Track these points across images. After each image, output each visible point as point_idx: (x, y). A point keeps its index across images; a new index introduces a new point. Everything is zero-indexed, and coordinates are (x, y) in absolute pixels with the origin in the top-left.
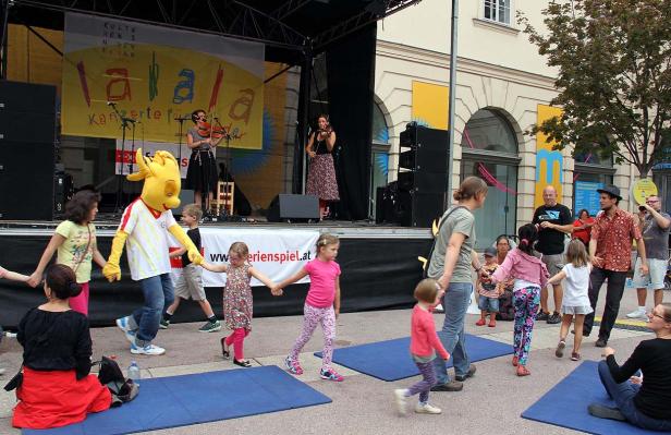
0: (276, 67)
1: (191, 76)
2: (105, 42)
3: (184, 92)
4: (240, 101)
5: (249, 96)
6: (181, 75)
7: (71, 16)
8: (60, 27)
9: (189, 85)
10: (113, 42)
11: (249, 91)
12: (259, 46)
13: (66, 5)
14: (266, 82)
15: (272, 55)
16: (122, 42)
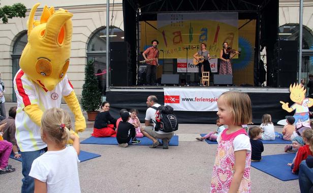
0: (244, 21)
1: (206, 30)
2: (172, 22)
3: (203, 38)
4: (228, 38)
5: (232, 36)
6: (202, 30)
7: (159, 15)
8: (156, 20)
9: (205, 34)
10: (175, 22)
11: (231, 34)
12: (236, 13)
13: (157, 11)
14: (239, 29)
15: (241, 17)
16: (178, 21)
